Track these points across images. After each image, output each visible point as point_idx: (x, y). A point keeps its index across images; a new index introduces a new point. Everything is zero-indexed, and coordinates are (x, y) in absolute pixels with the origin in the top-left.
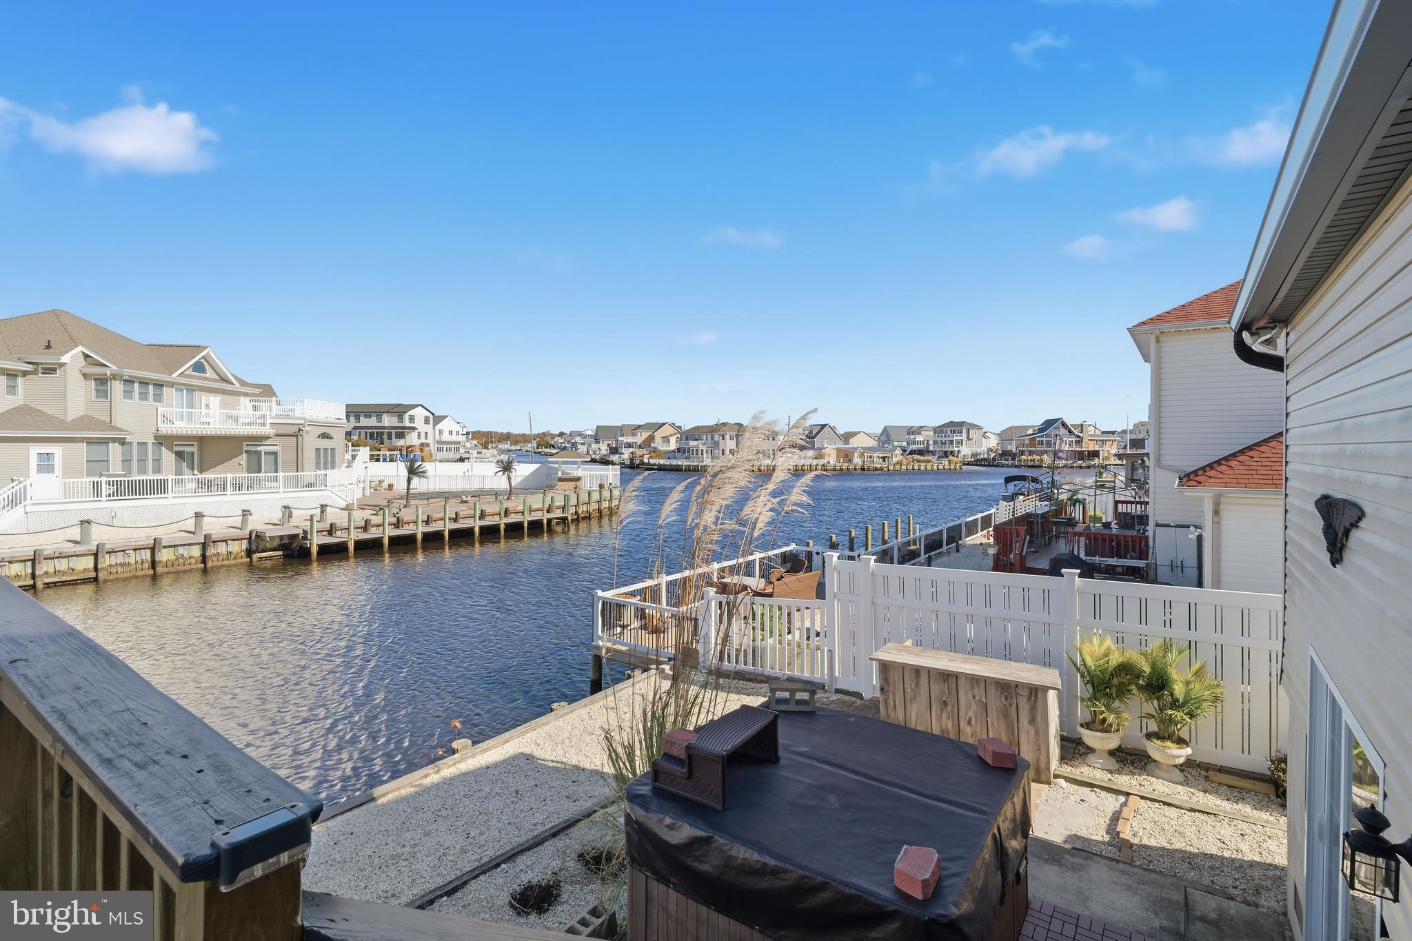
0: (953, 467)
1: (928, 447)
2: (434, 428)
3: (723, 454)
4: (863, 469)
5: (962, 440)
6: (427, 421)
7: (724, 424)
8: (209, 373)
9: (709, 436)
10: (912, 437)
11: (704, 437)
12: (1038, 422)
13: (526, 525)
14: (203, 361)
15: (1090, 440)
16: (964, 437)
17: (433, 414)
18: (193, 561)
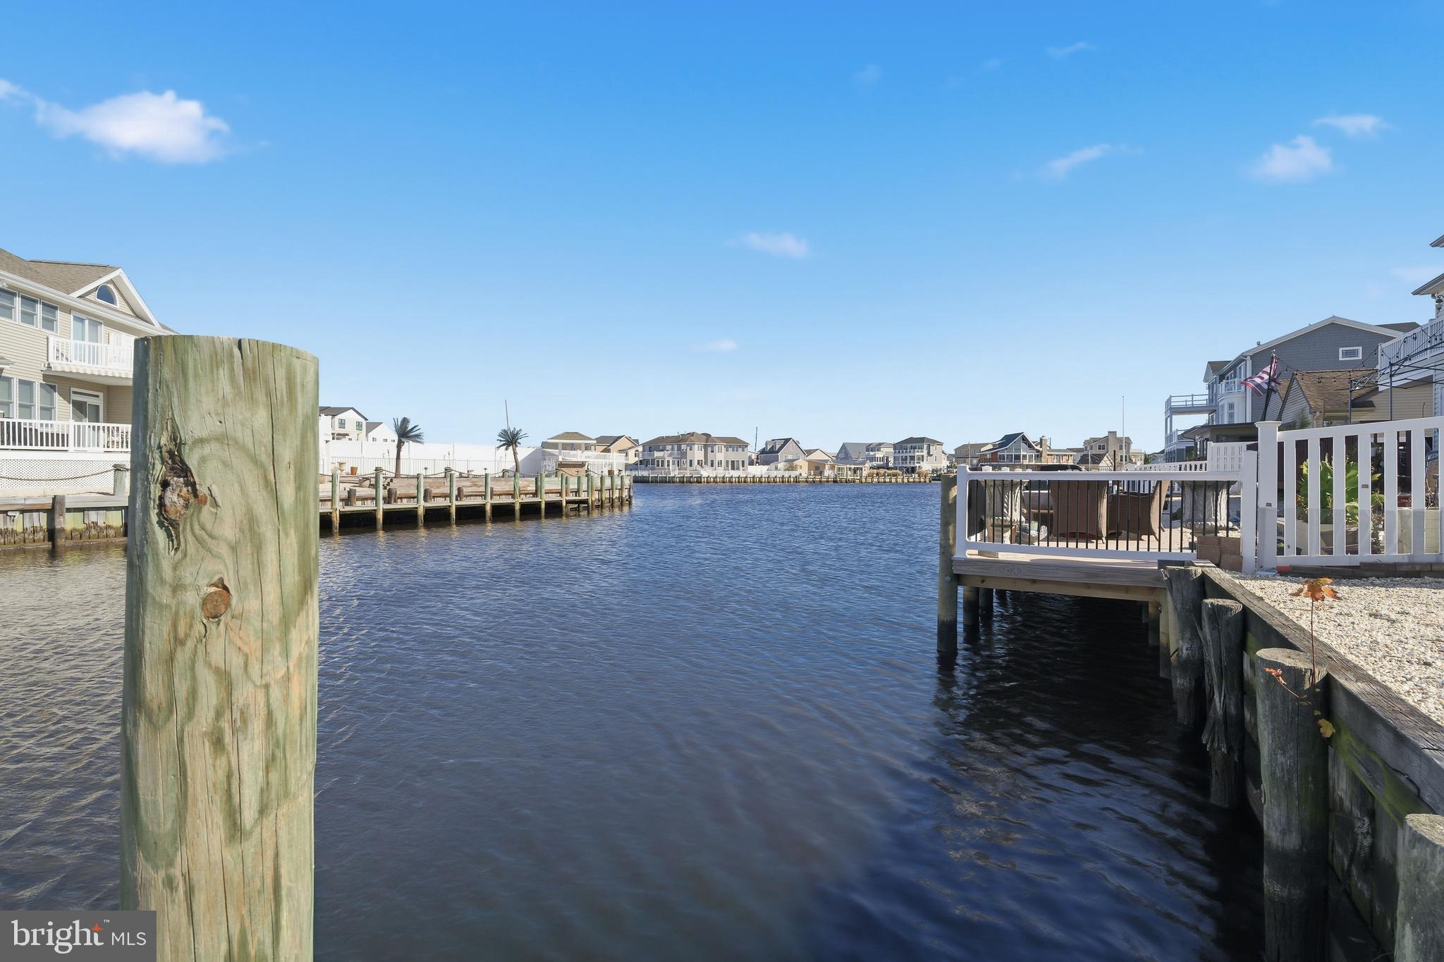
0: (922, 480)
1: (887, 463)
2: (367, 436)
3: (691, 465)
4: (835, 482)
5: (923, 456)
6: (359, 425)
7: (692, 434)
8: (120, 303)
9: (676, 447)
10: (872, 453)
11: (669, 447)
12: (997, 437)
13: (543, 506)
14: (111, 286)
15: (1048, 455)
16: (925, 453)
17: (366, 419)
18: (112, 532)
